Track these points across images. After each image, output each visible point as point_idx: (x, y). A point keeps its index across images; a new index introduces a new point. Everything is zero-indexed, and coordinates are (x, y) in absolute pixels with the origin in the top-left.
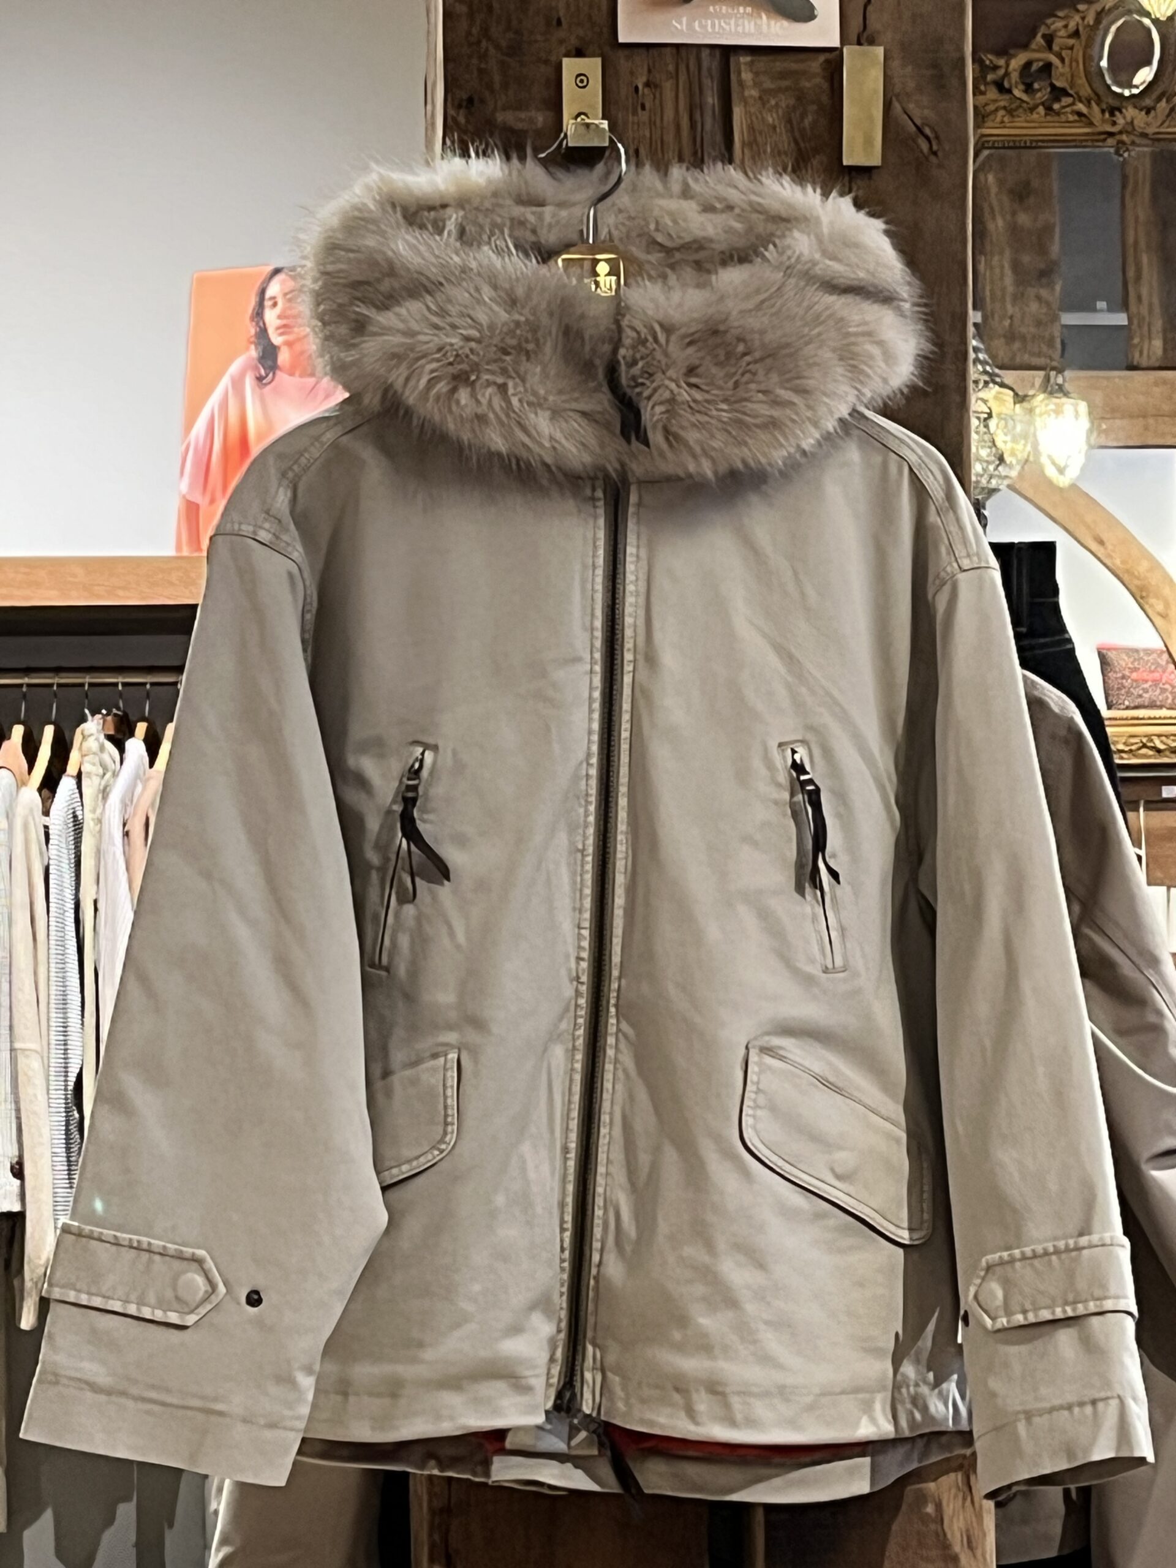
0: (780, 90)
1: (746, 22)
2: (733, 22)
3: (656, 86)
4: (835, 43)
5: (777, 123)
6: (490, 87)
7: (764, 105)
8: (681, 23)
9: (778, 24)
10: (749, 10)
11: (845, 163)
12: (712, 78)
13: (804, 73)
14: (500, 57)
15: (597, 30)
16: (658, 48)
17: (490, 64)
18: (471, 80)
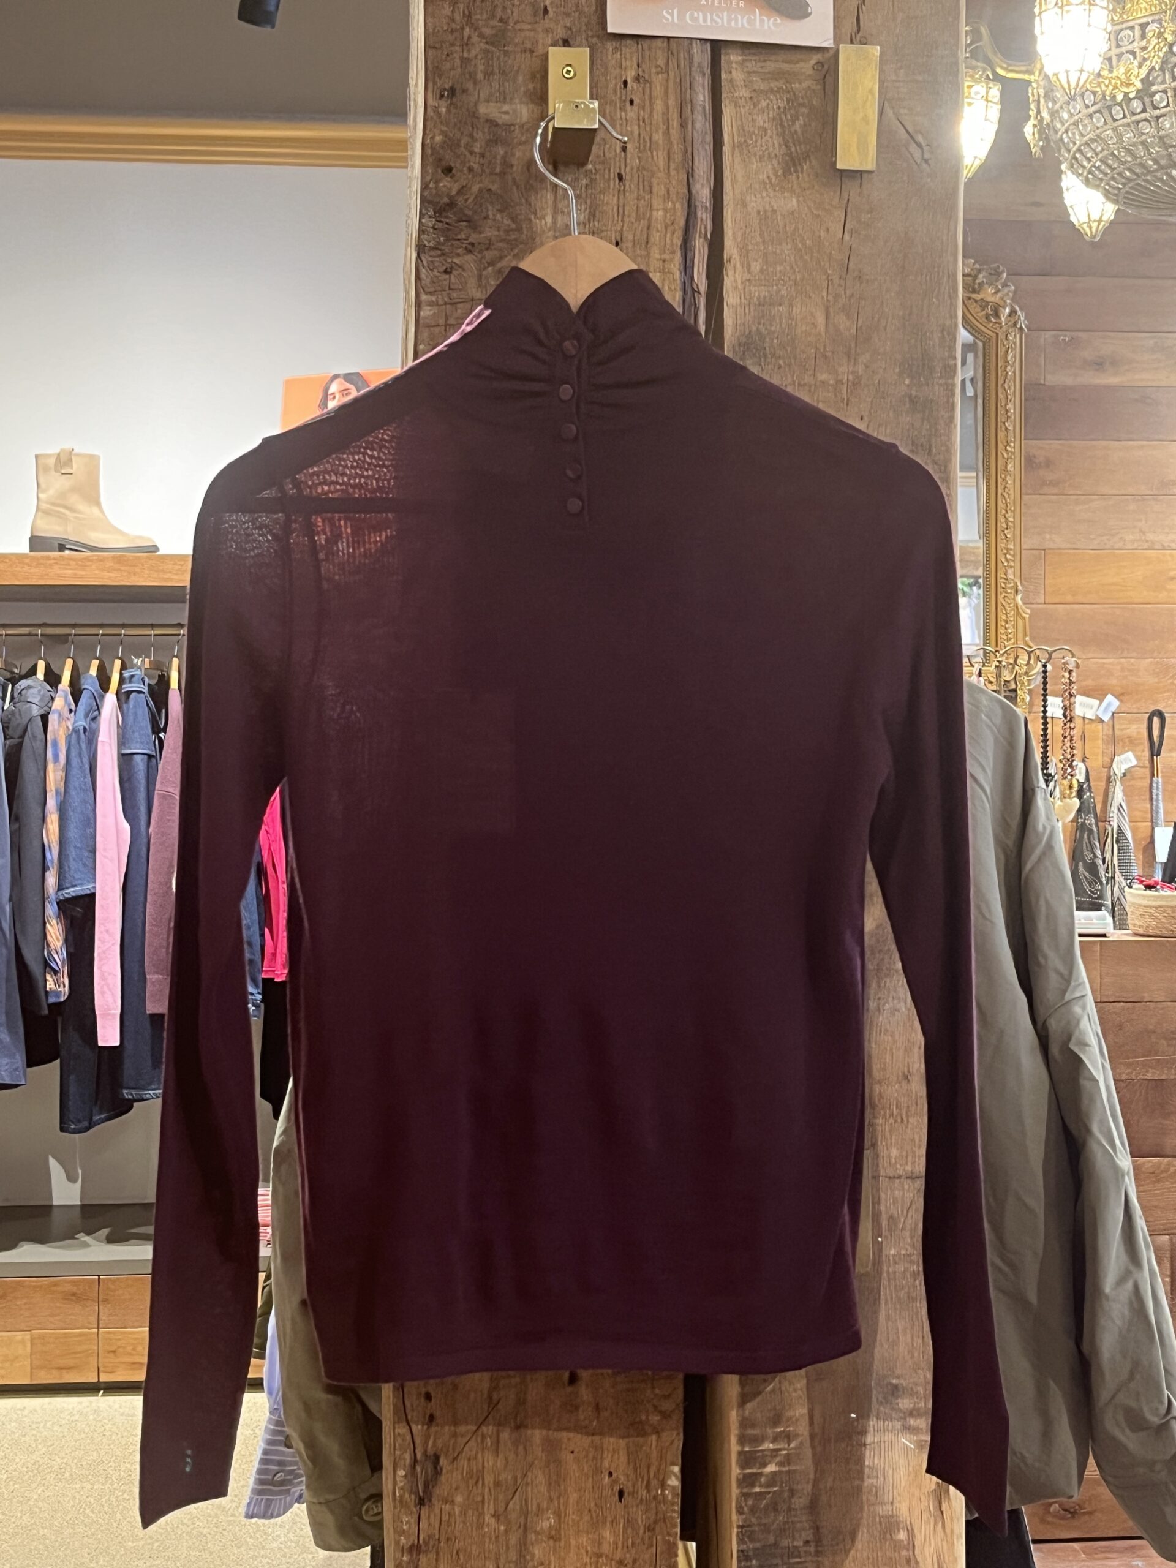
0: (771, 90)
1: (739, 17)
2: (725, 14)
3: (647, 81)
4: (829, 43)
5: (766, 125)
6: (472, 77)
7: (755, 106)
8: (672, 15)
9: (772, 19)
10: (742, 4)
11: (838, 167)
12: (704, 75)
13: (796, 74)
14: (483, 46)
15: (584, 20)
16: (648, 41)
17: (473, 53)
18: (453, 69)
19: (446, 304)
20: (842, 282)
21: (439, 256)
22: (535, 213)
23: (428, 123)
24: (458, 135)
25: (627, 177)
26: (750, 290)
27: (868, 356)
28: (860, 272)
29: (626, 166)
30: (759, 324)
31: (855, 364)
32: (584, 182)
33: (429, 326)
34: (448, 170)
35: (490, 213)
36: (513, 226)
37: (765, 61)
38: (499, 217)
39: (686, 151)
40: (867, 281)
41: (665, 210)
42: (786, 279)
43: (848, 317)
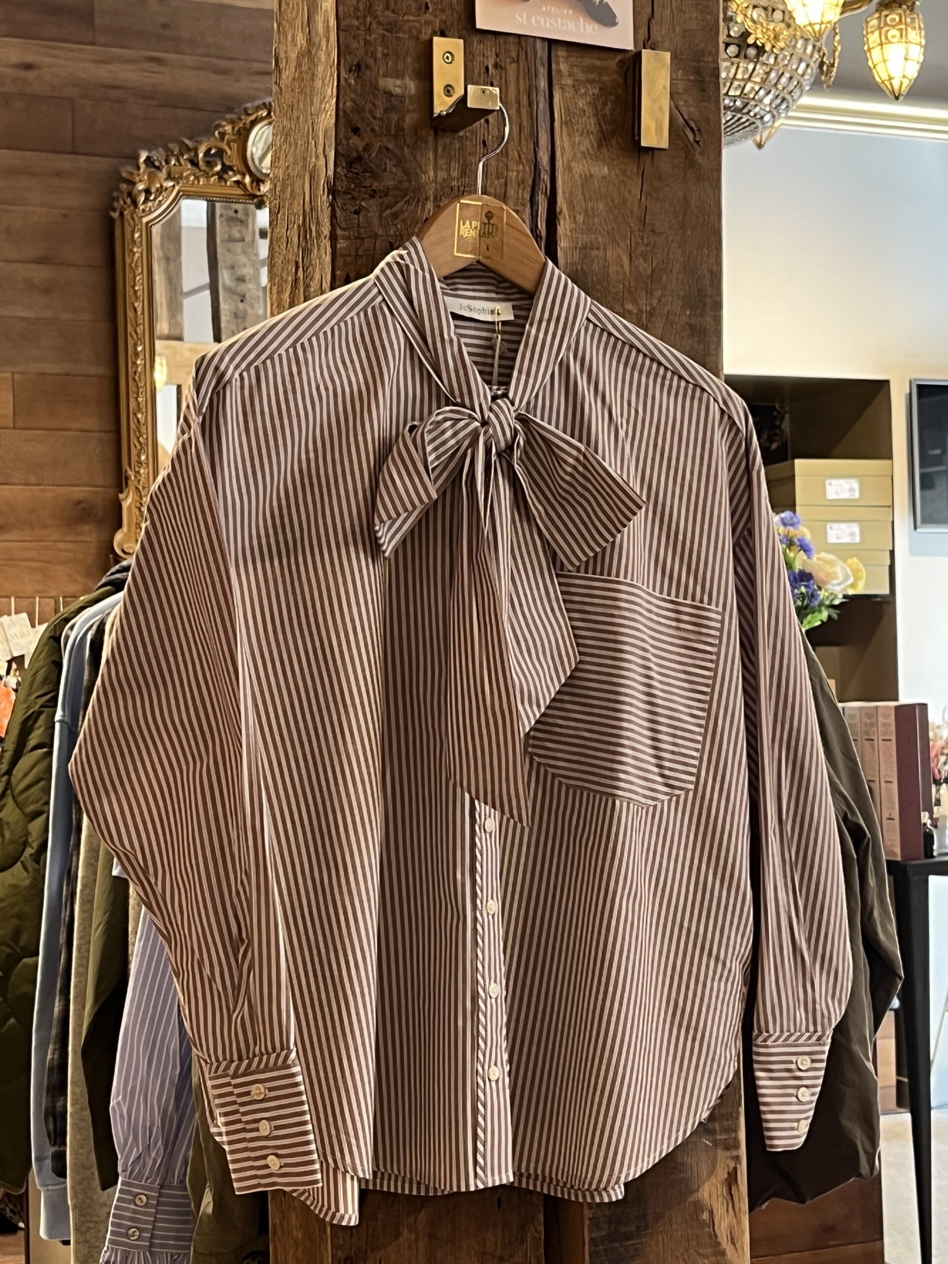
0: (588, 81)
1: (569, 23)
2: (559, 20)
3: (501, 68)
4: (630, 46)
5: (585, 108)
6: (373, 55)
7: (576, 92)
8: (522, 18)
9: (591, 26)
10: (571, 12)
11: (643, 144)
12: (544, 66)
13: (605, 68)
14: (381, 31)
15: (455, 15)
16: (503, 37)
17: (374, 36)
18: (357, 49)
19: (356, 238)
20: (641, 234)
21: (350, 199)
22: (421, 167)
23: (341, 91)
24: (363, 103)
25: (489, 143)
26: (576, 238)
27: (660, 294)
28: (653, 225)
29: (488, 135)
30: (583, 264)
31: (650, 299)
32: (457, 146)
33: (344, 256)
34: (356, 131)
35: (388, 166)
36: (405, 178)
37: (583, 57)
38: (394, 170)
39: (533, 126)
40: (659, 234)
41: (518, 172)
42: (602, 230)
43: (645, 260)
